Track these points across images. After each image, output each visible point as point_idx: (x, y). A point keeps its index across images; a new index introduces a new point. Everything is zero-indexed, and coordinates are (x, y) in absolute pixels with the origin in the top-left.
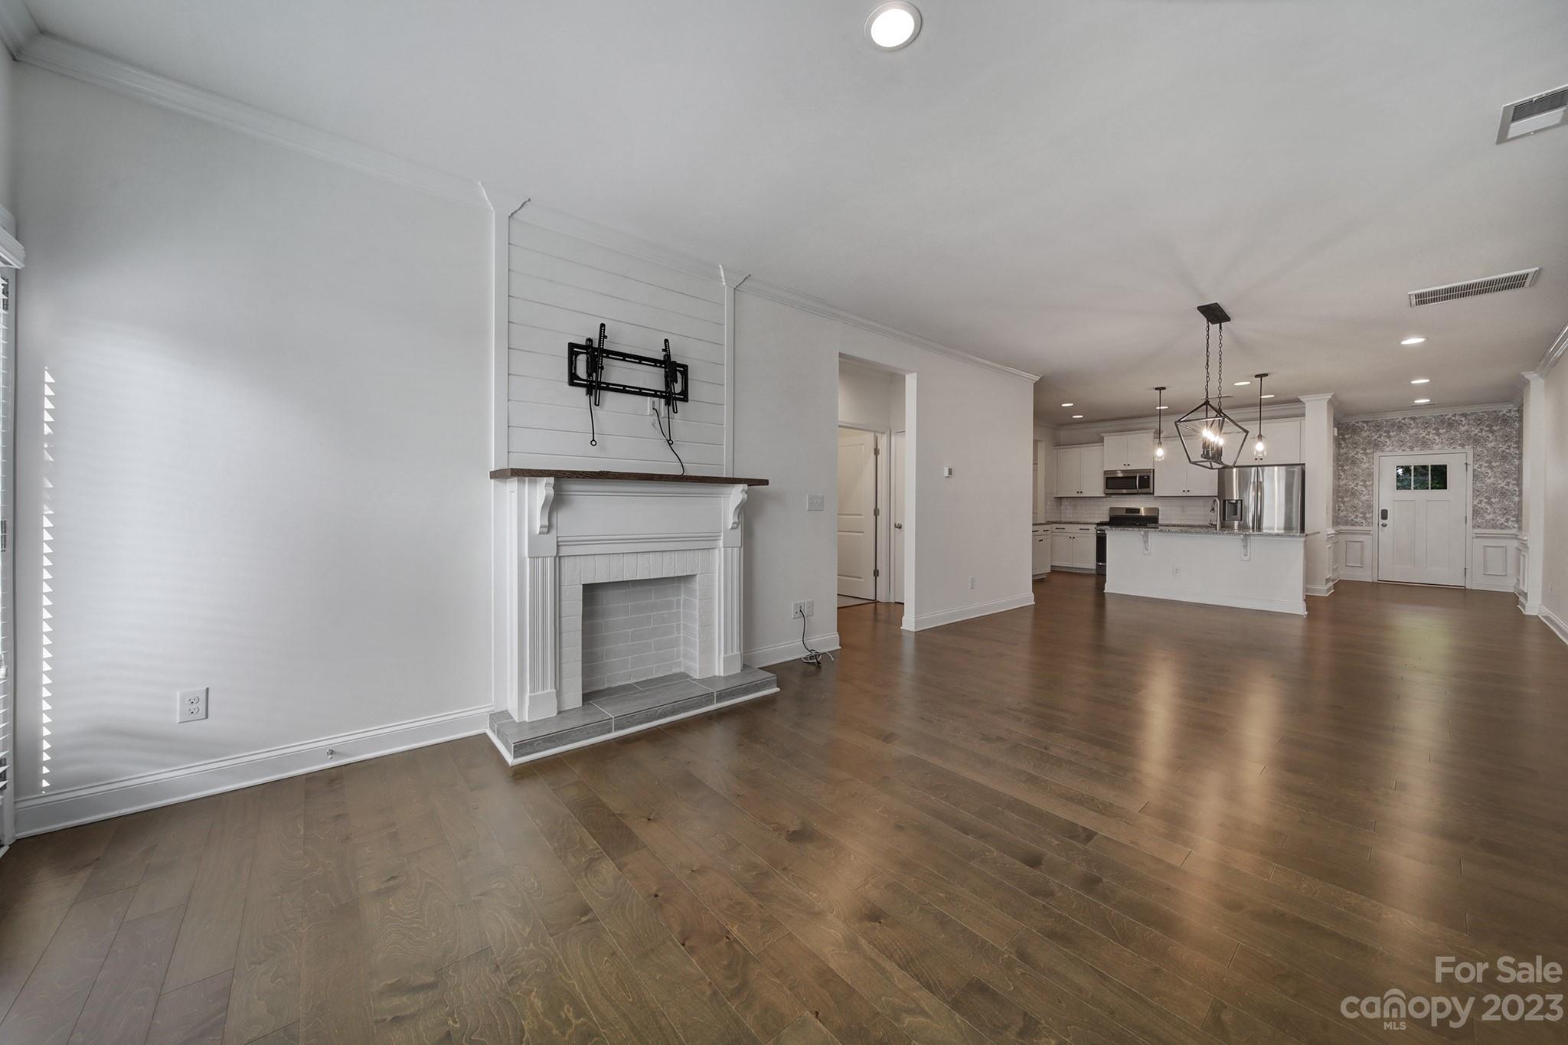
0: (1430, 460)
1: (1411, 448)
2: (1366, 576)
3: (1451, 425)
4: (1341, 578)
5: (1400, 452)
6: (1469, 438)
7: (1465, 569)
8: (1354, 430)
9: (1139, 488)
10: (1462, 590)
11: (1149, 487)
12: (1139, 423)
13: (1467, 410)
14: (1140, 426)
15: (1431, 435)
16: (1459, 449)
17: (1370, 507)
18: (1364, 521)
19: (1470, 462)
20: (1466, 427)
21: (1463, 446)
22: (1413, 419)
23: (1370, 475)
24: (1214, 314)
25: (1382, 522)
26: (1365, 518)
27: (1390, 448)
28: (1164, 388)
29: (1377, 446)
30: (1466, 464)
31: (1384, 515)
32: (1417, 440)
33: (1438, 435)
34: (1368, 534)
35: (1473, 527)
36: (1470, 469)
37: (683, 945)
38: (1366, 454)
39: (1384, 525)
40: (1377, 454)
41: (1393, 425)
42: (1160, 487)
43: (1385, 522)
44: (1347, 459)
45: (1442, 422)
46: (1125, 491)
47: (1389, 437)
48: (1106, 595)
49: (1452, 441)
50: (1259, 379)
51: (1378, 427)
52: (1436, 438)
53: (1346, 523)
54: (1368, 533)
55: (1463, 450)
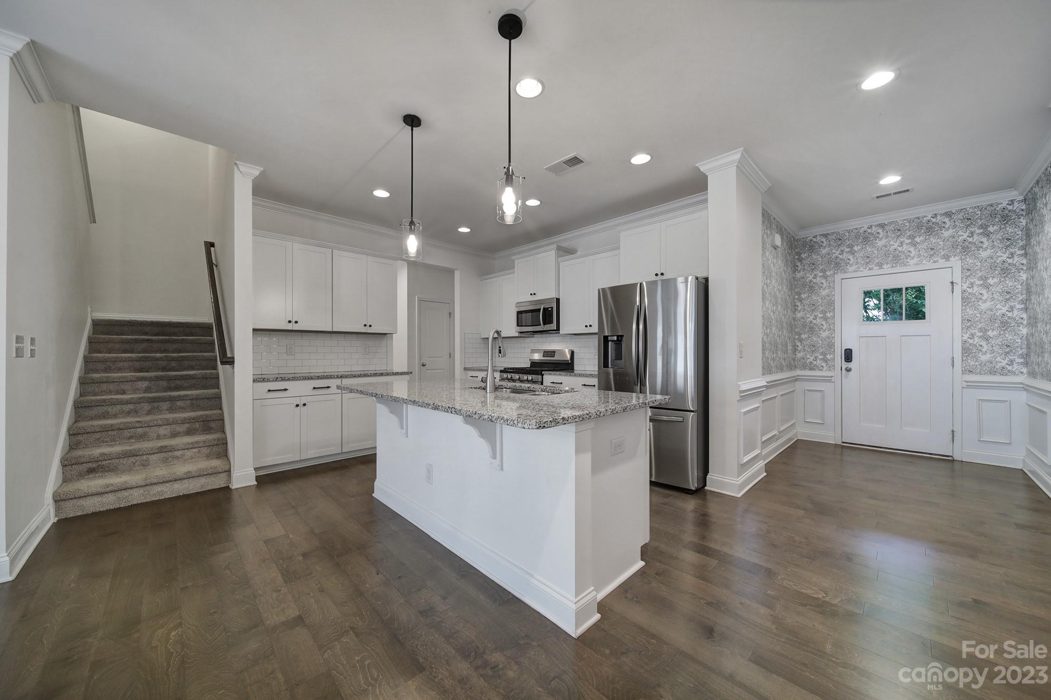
0: (903, 279)
2: (830, 436)
3: (930, 228)
4: (799, 438)
5: (866, 272)
6: (954, 246)
7: (953, 431)
8: (811, 246)
10: (948, 461)
13: (953, 206)
15: (905, 246)
16: (942, 263)
17: (831, 345)
18: (824, 364)
19: (957, 278)
20: (951, 232)
21: (947, 258)
22: (882, 226)
23: (831, 303)
25: (845, 365)
26: (825, 360)
27: (854, 268)
29: (838, 265)
30: (952, 283)
31: (848, 355)
32: (887, 255)
33: (914, 245)
34: (830, 381)
35: (963, 372)
36: (957, 289)
38: (825, 277)
39: (848, 370)
40: (838, 277)
41: (857, 236)
43: (849, 365)
44: (804, 285)
45: (919, 227)
47: (852, 253)
49: (932, 251)
51: (839, 240)
52: (912, 249)
53: (804, 367)
54: (828, 380)
55: (948, 264)
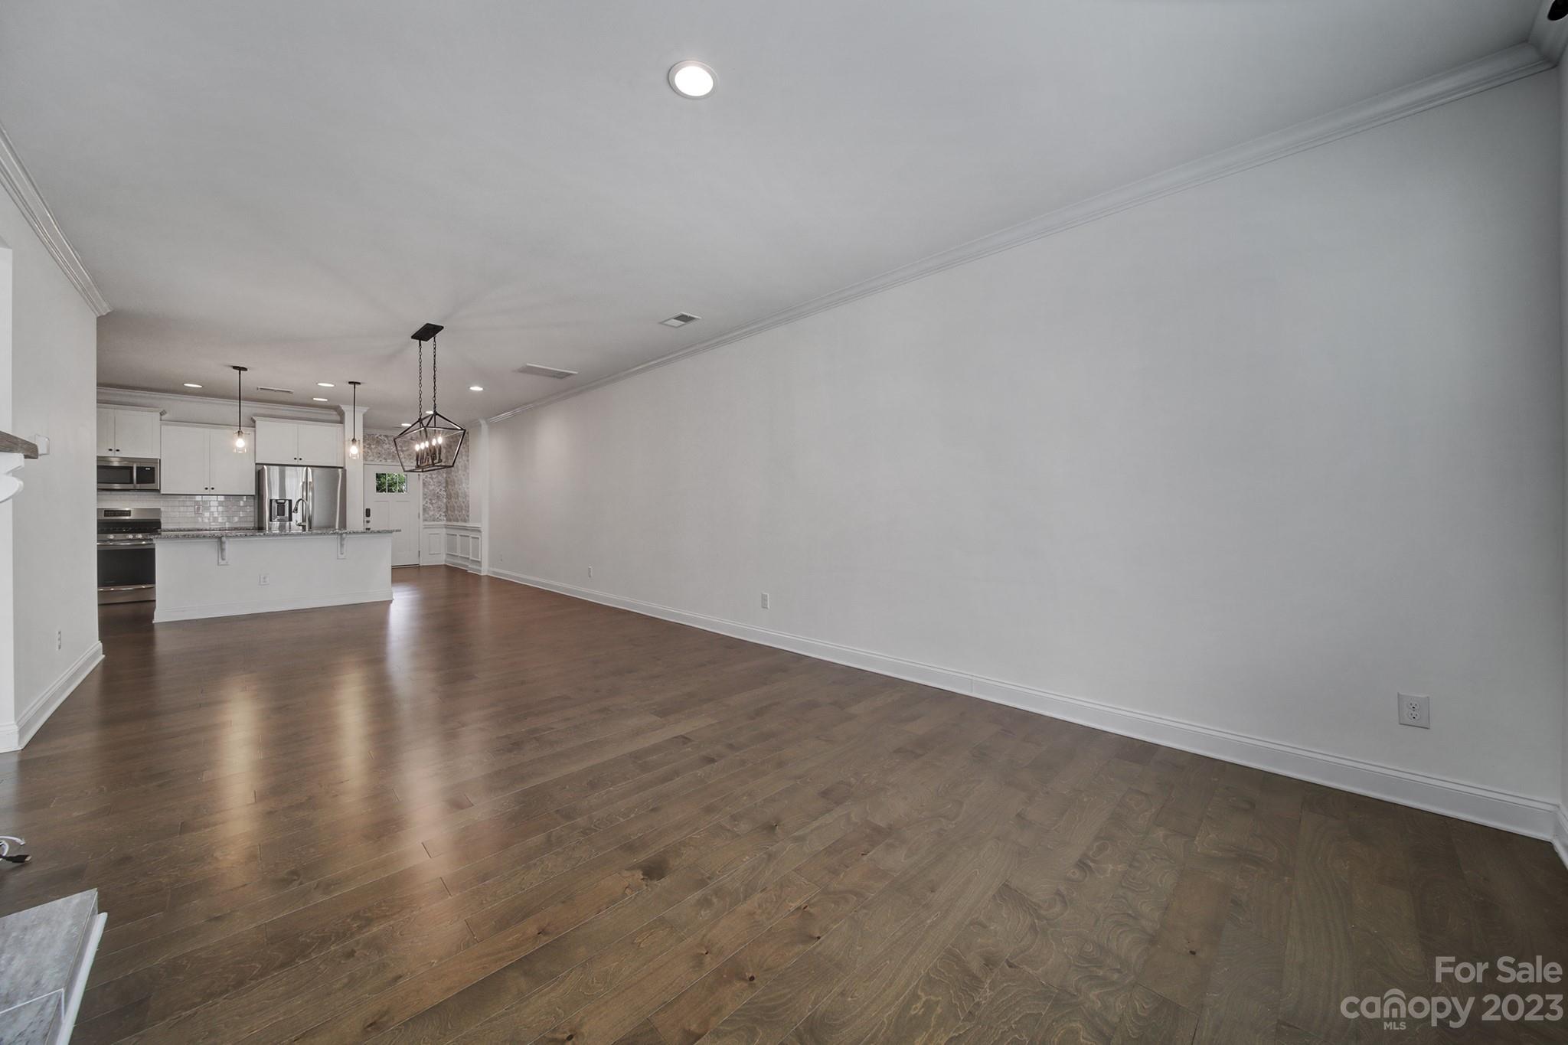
1: (386, 459)
5: (378, 462)
7: (419, 551)
9: (138, 483)
10: (417, 567)
11: (153, 482)
12: (131, 396)
14: (131, 400)
22: (386, 436)
24: (428, 332)
25: (366, 518)
27: (371, 458)
28: (245, 369)
31: (368, 513)
32: (389, 454)
35: (424, 521)
36: (421, 478)
37: (819, 938)
39: (368, 522)
41: (373, 439)
42: (167, 481)
43: (368, 519)
46: (117, 486)
47: (370, 449)
48: (156, 627)
50: (353, 386)
